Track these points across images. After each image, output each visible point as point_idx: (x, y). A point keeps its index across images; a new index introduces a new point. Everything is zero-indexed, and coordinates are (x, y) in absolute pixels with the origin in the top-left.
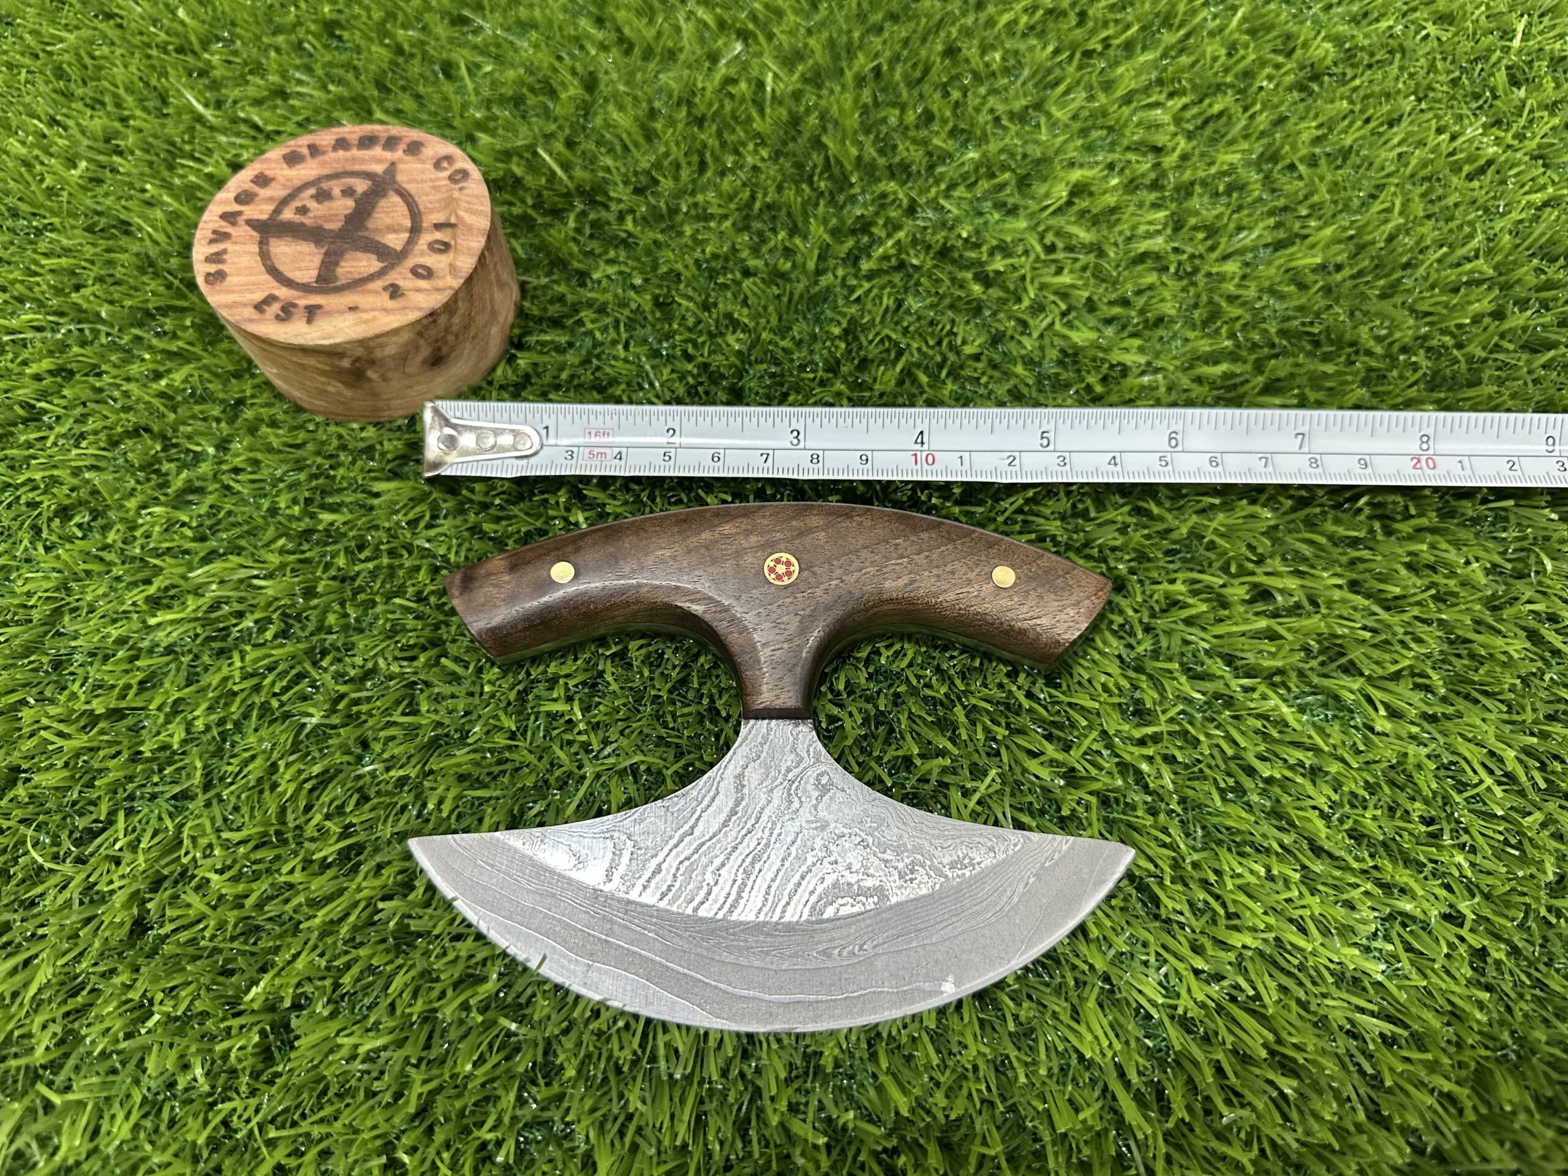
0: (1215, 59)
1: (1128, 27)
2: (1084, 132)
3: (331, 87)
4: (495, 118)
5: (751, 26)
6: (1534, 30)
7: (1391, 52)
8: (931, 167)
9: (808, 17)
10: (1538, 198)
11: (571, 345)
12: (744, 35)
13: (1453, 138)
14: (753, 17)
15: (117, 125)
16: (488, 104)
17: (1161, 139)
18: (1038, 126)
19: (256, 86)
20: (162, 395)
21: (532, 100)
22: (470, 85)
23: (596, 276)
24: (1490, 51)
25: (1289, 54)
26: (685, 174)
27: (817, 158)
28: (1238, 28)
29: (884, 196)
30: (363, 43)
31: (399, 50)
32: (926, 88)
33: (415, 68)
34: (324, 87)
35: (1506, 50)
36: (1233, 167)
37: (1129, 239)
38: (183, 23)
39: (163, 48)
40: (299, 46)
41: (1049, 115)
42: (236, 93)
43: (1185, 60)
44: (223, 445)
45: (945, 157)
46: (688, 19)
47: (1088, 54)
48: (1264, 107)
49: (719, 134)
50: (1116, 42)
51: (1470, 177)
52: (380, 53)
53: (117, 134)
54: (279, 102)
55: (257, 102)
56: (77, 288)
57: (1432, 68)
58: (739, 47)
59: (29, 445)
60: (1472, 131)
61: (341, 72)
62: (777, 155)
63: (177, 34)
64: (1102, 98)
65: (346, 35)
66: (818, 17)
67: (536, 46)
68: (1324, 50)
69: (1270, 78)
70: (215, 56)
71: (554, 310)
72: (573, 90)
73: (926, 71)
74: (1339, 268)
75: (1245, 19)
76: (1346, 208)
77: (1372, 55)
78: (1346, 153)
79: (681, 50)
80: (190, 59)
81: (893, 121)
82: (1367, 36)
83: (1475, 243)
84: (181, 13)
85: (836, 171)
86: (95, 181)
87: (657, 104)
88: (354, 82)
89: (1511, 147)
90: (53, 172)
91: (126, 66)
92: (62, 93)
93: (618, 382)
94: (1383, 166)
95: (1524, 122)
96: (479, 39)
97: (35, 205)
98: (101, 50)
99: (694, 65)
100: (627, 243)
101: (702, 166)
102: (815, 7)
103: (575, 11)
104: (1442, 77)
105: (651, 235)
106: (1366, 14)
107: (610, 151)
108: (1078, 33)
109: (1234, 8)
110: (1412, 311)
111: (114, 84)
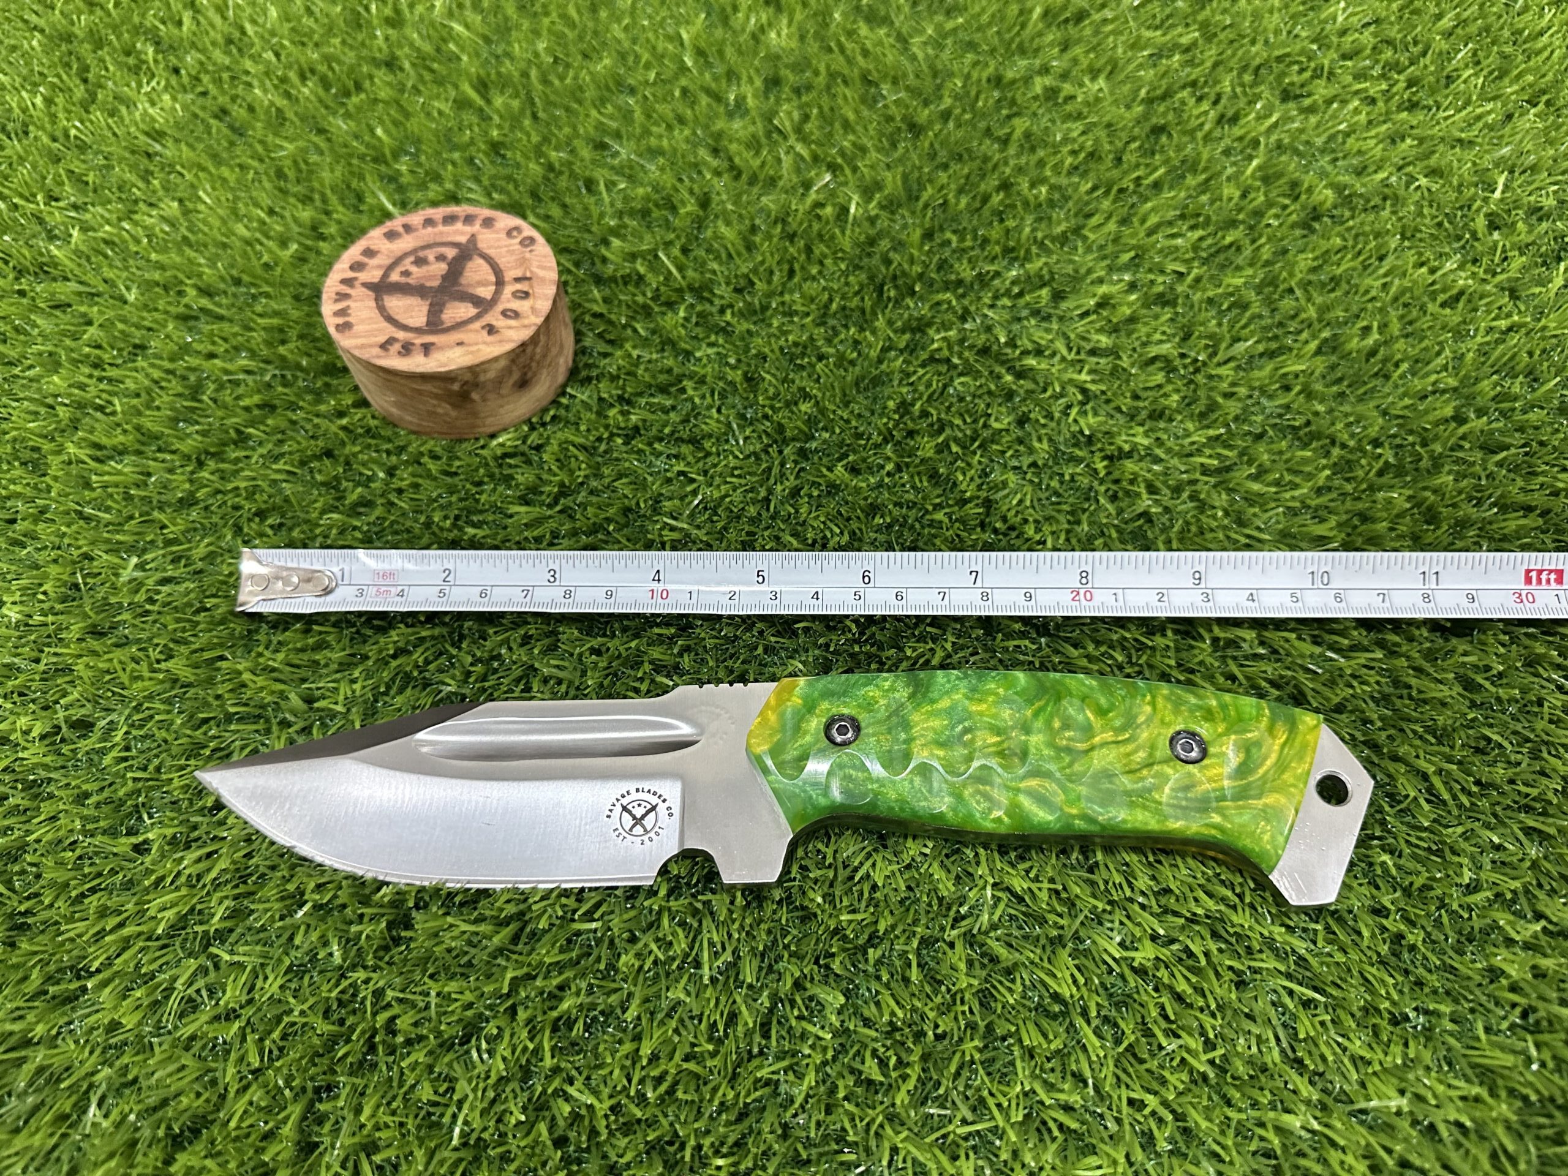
0: (1230, 199)
1: (1156, 169)
2: (1113, 255)
3: (495, 195)
4: (625, 227)
5: (839, 160)
6: (1515, 184)
7: (1385, 199)
8: (982, 282)
9: (887, 155)
10: (1503, 324)
11: (673, 408)
12: (833, 168)
13: (1433, 271)
14: (842, 153)
15: (324, 217)
16: (620, 214)
18: (1075, 248)
19: (434, 190)
20: (344, 428)
21: (656, 213)
22: (607, 199)
23: (698, 354)
24: (1473, 199)
25: (1296, 198)
26: (776, 278)
27: (887, 272)
28: (1253, 176)
29: (940, 303)
30: (523, 161)
31: (550, 168)
32: (984, 214)
33: (563, 182)
34: (489, 194)
35: (1486, 200)
36: (1238, 289)
37: (1144, 344)
38: (379, 139)
39: (362, 157)
40: (471, 161)
41: (1085, 239)
43: (1205, 198)
44: (391, 472)
46: (787, 153)
47: (1122, 190)
48: (1269, 239)
50: (1146, 182)
51: (1443, 305)
52: (535, 168)
53: (323, 224)
55: (435, 204)
56: (283, 342)
58: (828, 177)
59: (237, 460)
60: (1450, 265)
61: (503, 183)
62: (853, 268)
63: (374, 148)
65: (509, 154)
66: (897, 155)
67: (662, 169)
68: (1325, 195)
69: (1277, 216)
70: (403, 167)
71: (662, 378)
72: (690, 207)
73: (985, 201)
75: (1259, 168)
76: (1333, 325)
77: (1368, 201)
78: (1335, 281)
79: (780, 178)
80: (383, 168)
81: (953, 244)
82: (1364, 185)
83: (1440, 361)
84: (379, 131)
85: (902, 282)
86: (303, 260)
87: (757, 222)
88: (513, 192)
89: (1484, 280)
90: (270, 251)
91: (332, 171)
92: (281, 190)
93: (710, 436)
94: (1367, 292)
95: (1497, 260)
96: (616, 162)
97: (254, 276)
98: (314, 158)
99: (790, 191)
100: (725, 331)
101: (791, 273)
102: (894, 145)
103: (694, 143)
104: (1427, 221)
105: (746, 325)
106: (1365, 168)
107: (718, 258)
108: (1115, 173)
109: (1250, 158)
110: (1385, 413)
111: (322, 185)
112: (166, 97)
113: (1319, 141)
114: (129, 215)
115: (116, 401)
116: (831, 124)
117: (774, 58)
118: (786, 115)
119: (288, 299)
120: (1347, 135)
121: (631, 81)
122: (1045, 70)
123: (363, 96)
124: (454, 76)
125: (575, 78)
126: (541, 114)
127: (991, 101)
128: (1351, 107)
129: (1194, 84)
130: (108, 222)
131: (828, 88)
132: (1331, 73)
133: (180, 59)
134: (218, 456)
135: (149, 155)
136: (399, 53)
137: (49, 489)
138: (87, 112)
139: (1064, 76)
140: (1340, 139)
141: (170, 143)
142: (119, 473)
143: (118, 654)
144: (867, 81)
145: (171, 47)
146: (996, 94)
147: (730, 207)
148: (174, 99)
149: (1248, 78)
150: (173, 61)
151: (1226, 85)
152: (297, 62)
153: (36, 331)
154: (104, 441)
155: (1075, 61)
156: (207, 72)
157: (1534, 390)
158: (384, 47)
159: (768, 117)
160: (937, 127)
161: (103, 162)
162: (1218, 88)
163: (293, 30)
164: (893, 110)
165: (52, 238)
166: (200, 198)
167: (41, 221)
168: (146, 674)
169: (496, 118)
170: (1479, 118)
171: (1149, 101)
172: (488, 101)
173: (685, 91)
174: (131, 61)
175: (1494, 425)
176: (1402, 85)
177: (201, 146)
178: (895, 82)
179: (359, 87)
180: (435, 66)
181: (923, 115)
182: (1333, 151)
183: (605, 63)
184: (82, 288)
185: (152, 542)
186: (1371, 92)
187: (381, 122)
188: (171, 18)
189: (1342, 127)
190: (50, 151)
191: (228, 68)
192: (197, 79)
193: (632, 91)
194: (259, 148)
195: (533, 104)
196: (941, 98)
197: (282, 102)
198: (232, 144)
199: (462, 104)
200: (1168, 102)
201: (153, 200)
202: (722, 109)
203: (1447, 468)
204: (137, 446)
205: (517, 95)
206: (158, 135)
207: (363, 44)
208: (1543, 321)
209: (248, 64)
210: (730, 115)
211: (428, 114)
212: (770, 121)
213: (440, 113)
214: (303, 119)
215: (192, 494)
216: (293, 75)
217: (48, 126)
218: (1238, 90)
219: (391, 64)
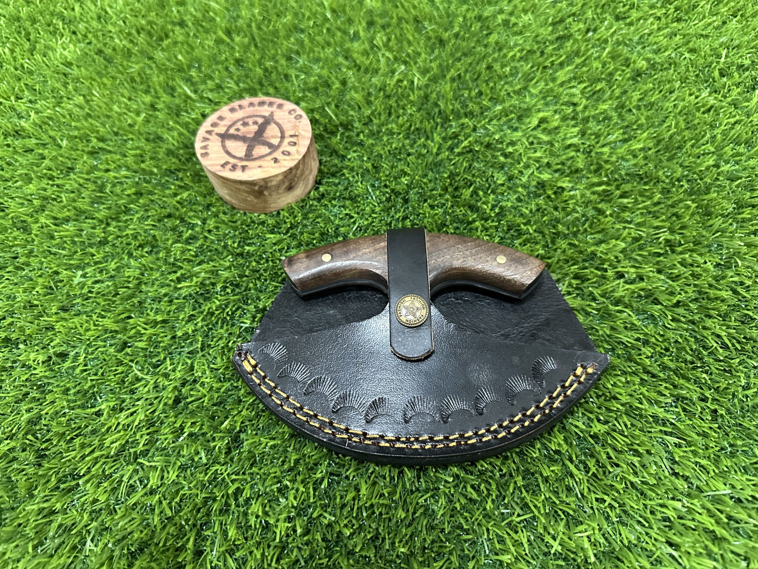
0: (597, 69)
1: (561, 56)
2: (544, 98)
3: (241, 85)
4: (307, 96)
5: (407, 59)
6: (730, 55)
7: (670, 64)
8: (482, 113)
9: (430, 55)
10: (732, 120)
11: (339, 183)
12: (405, 63)
13: (697, 97)
14: (408, 55)
15: (156, 100)
16: (304, 91)
17: (575, 100)
18: (525, 96)
19: (210, 84)
20: (178, 202)
21: (320, 89)
22: (296, 84)
23: (349, 157)
24: (712, 63)
25: (628, 66)
26: (383, 118)
27: (436, 110)
28: (606, 56)
29: (463, 124)
30: (253, 68)
31: (266, 70)
32: (479, 82)
33: (274, 76)
34: (237, 85)
35: (718, 63)
36: (605, 110)
37: (563, 140)
38: (180, 61)
39: (172, 69)
40: (227, 69)
41: (529, 92)
42: (202, 87)
43: (585, 69)
44: (204, 221)
45: (488, 109)
46: (382, 57)
47: (545, 68)
48: (618, 87)
49: (396, 101)
50: (556, 62)
51: (704, 113)
52: (259, 71)
53: (156, 103)
54: (220, 91)
55: (211, 90)
56: (143, 162)
57: (688, 70)
58: (403, 67)
60: (705, 94)
62: (419, 110)
63: (178, 65)
64: (551, 85)
65: (245, 65)
66: (434, 55)
67: (322, 68)
68: (642, 64)
69: (620, 75)
70: (193, 73)
71: (334, 169)
72: (337, 85)
73: (479, 76)
74: (650, 149)
75: (609, 53)
76: (653, 126)
77: (662, 65)
78: (652, 104)
79: (380, 69)
80: (184, 75)
81: (466, 95)
82: (660, 58)
83: (706, 138)
84: (180, 57)
85: (444, 115)
86: (148, 121)
87: (371, 90)
88: (250, 83)
89: (721, 101)
90: (131, 117)
91: (158, 77)
92: (133, 88)
93: (359, 196)
94: (667, 109)
95: (726, 91)
96: (298, 65)
97: (124, 130)
98: (148, 71)
99: (385, 75)
100: (361, 144)
101: (390, 114)
102: (433, 52)
103: (336, 54)
104: (692, 74)
105: (371, 141)
106: (659, 50)
107: (353, 109)
108: (541, 59)
109: (604, 49)
110: (681, 166)
111: (154, 83)
112: (71, 46)
113: (636, 39)
114: (59, 104)
115: (62, 195)
116: (402, 43)
117: (370, 12)
118: (380, 39)
119: (143, 140)
120: (649, 35)
121: (302, 27)
122: (501, 11)
123: (170, 40)
124: (214, 28)
125: (274, 26)
126: (259, 45)
127: (478, 27)
128: (649, 21)
129: (574, 14)
130: (48, 108)
131: (398, 25)
132: (638, 6)
133: (76, 27)
134: (117, 219)
135: (65, 75)
136: (185, 18)
137: (33, 240)
138: (33, 55)
139: (511, 14)
140: (646, 37)
141: (75, 68)
142: (68, 230)
143: (76, 320)
144: (416, 20)
145: (70, 21)
146: (479, 24)
147: (357, 85)
148: (75, 46)
149: (599, 11)
150: (73, 28)
151: (589, 14)
152: (135, 25)
153: (18, 164)
154: (60, 216)
155: (515, 6)
156: (90, 32)
157: (749, 151)
158: (177, 16)
159: (371, 40)
160: (453, 41)
161: (42, 79)
162: (585, 16)
163: (131, 10)
164: (431, 34)
165: (20, 117)
166: (93, 94)
167: (15, 110)
168: (93, 328)
169: (237, 48)
170: (710, 24)
171: (554, 24)
172: (232, 40)
173: (328, 30)
174: (51, 28)
175: (733, 168)
176: (672, 10)
177: (91, 69)
178: (430, 21)
179: (167, 36)
180: (204, 24)
181: (446, 36)
182: (643, 43)
183: (288, 19)
184: (38, 141)
185: (88, 264)
186: (658, 14)
187: (181, 53)
188: (69, 6)
189: (647, 31)
190: (15, 75)
191: (101, 30)
192: (85, 36)
193: (302, 31)
194: (120, 68)
195: (254, 39)
196: (453, 27)
197: (130, 46)
198: (106, 67)
199: (219, 41)
200: (563, 25)
201: (70, 96)
202: (347, 38)
203: (713, 189)
204: (74, 217)
205: (246, 36)
206: (69, 64)
207: (167, 15)
208: (751, 118)
209: (110, 28)
210: (352, 40)
211: (203, 47)
212: (372, 42)
213: (209, 46)
214: (142, 52)
215: (105, 238)
216: (134, 31)
217: (13, 63)
218: (595, 16)
219: (182, 24)
